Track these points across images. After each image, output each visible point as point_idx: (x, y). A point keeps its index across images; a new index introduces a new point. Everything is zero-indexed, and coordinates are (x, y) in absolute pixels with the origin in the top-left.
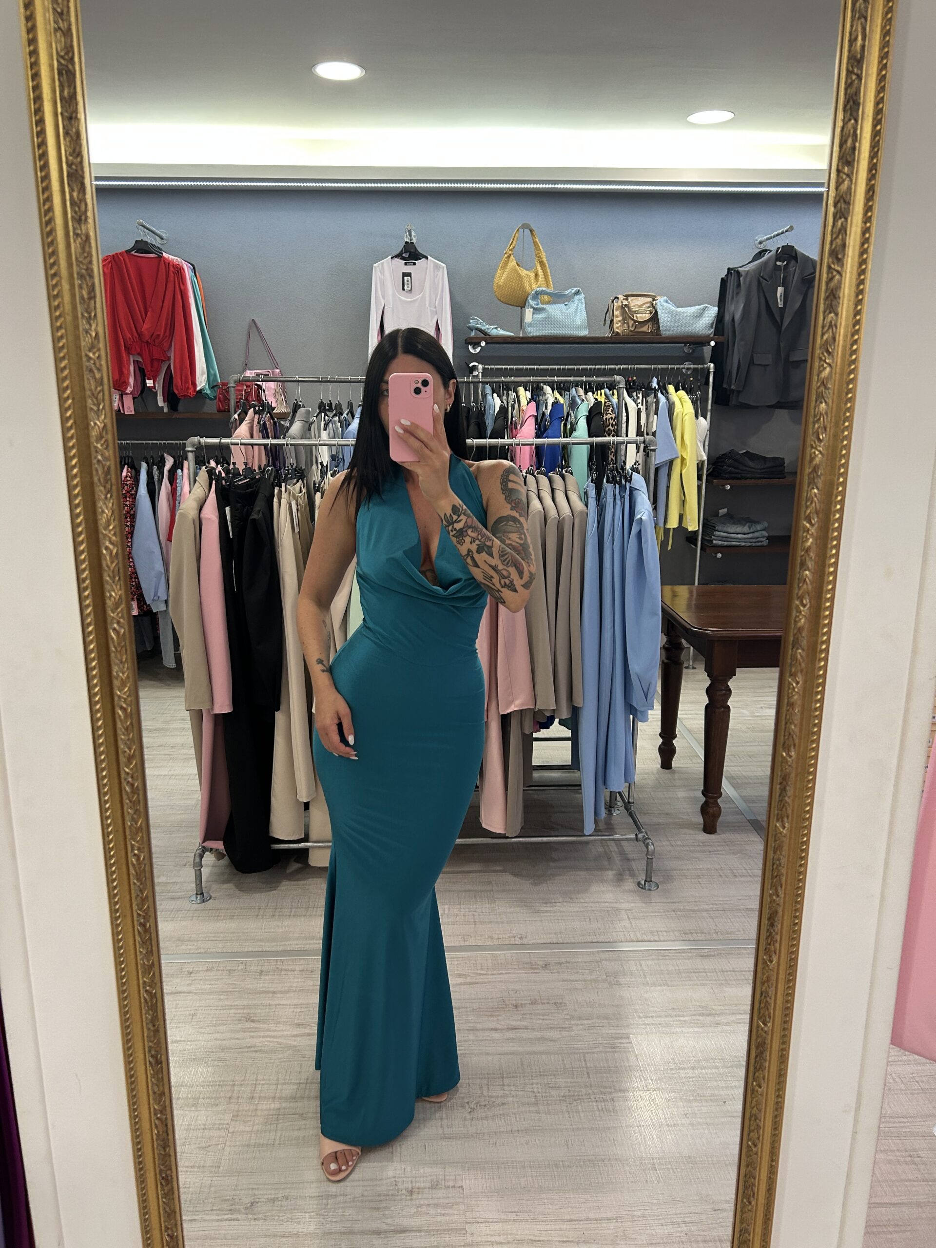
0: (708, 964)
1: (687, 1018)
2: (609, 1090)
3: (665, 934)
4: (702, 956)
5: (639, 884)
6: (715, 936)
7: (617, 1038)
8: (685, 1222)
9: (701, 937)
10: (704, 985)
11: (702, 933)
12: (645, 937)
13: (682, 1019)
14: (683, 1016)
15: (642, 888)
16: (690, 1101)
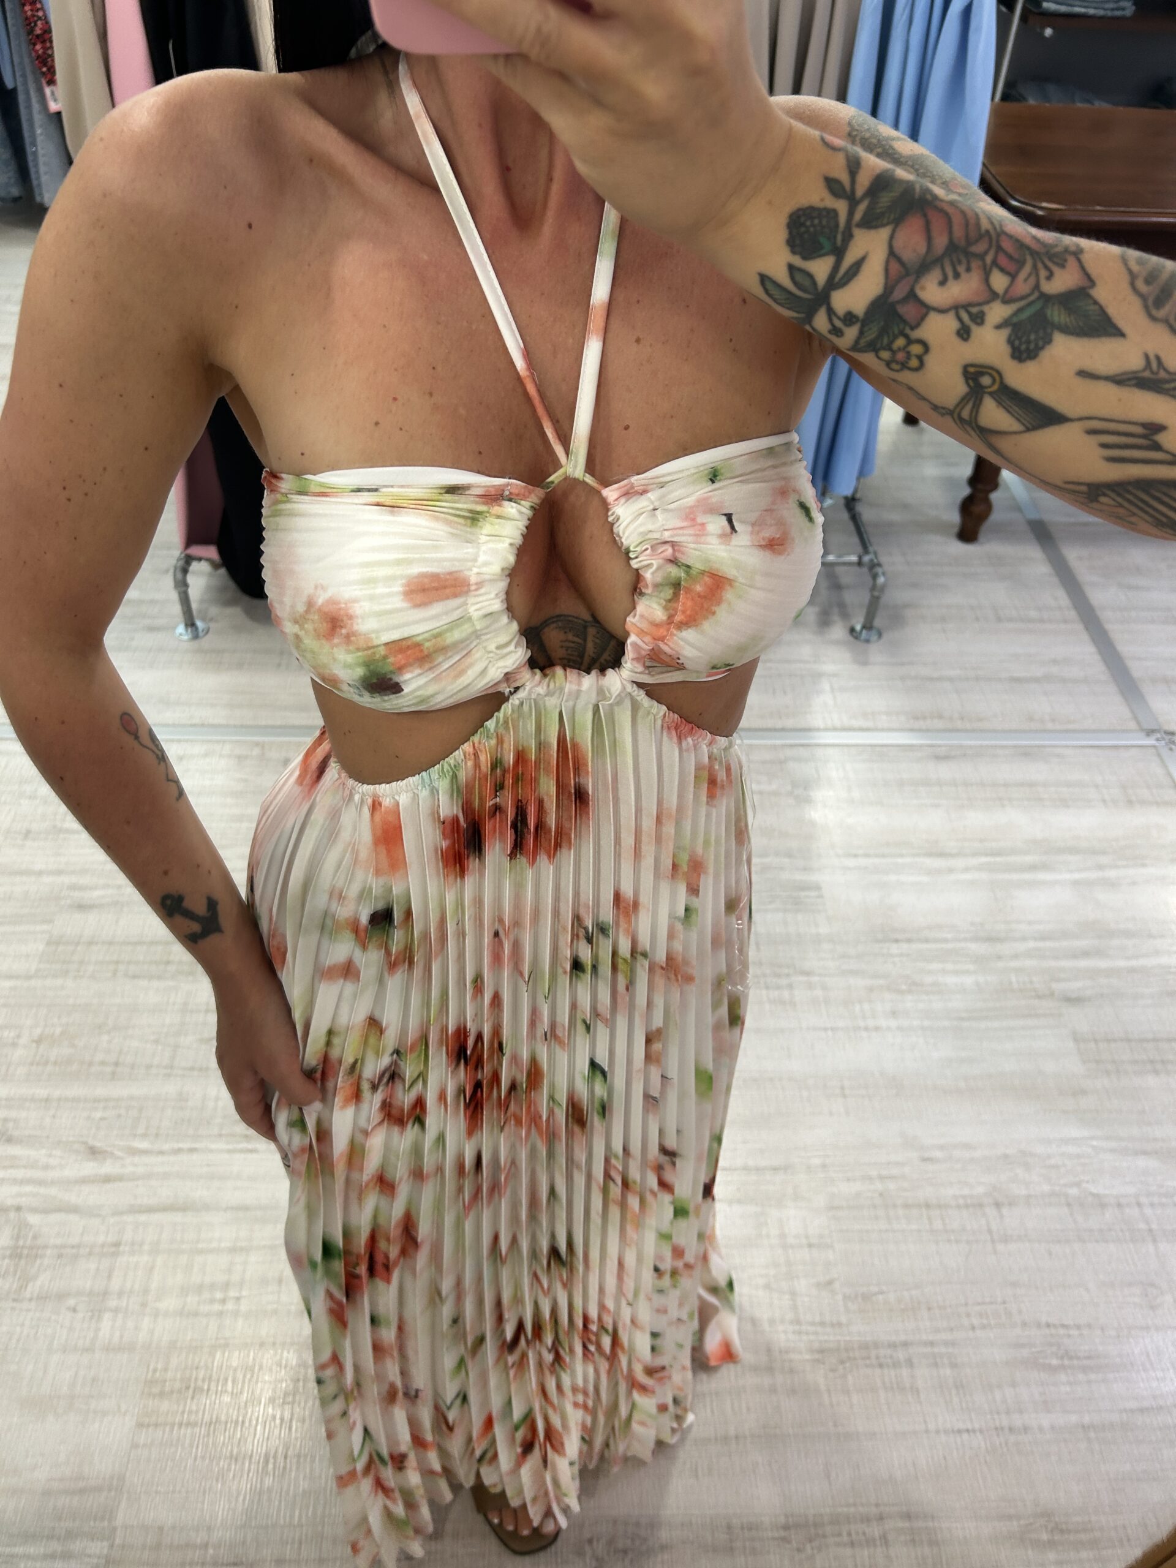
0: (945, 771)
1: (908, 860)
2: (786, 971)
3: (884, 717)
4: (938, 758)
5: (852, 630)
6: (959, 724)
7: (803, 889)
8: (881, 1178)
9: (939, 724)
10: (937, 806)
11: (940, 717)
12: (855, 723)
13: (900, 860)
14: (902, 856)
15: (856, 638)
16: (901, 992)
